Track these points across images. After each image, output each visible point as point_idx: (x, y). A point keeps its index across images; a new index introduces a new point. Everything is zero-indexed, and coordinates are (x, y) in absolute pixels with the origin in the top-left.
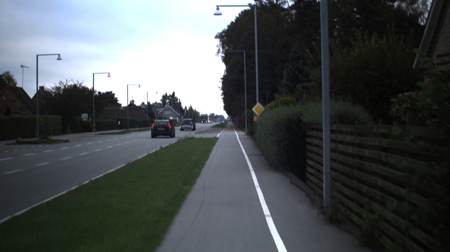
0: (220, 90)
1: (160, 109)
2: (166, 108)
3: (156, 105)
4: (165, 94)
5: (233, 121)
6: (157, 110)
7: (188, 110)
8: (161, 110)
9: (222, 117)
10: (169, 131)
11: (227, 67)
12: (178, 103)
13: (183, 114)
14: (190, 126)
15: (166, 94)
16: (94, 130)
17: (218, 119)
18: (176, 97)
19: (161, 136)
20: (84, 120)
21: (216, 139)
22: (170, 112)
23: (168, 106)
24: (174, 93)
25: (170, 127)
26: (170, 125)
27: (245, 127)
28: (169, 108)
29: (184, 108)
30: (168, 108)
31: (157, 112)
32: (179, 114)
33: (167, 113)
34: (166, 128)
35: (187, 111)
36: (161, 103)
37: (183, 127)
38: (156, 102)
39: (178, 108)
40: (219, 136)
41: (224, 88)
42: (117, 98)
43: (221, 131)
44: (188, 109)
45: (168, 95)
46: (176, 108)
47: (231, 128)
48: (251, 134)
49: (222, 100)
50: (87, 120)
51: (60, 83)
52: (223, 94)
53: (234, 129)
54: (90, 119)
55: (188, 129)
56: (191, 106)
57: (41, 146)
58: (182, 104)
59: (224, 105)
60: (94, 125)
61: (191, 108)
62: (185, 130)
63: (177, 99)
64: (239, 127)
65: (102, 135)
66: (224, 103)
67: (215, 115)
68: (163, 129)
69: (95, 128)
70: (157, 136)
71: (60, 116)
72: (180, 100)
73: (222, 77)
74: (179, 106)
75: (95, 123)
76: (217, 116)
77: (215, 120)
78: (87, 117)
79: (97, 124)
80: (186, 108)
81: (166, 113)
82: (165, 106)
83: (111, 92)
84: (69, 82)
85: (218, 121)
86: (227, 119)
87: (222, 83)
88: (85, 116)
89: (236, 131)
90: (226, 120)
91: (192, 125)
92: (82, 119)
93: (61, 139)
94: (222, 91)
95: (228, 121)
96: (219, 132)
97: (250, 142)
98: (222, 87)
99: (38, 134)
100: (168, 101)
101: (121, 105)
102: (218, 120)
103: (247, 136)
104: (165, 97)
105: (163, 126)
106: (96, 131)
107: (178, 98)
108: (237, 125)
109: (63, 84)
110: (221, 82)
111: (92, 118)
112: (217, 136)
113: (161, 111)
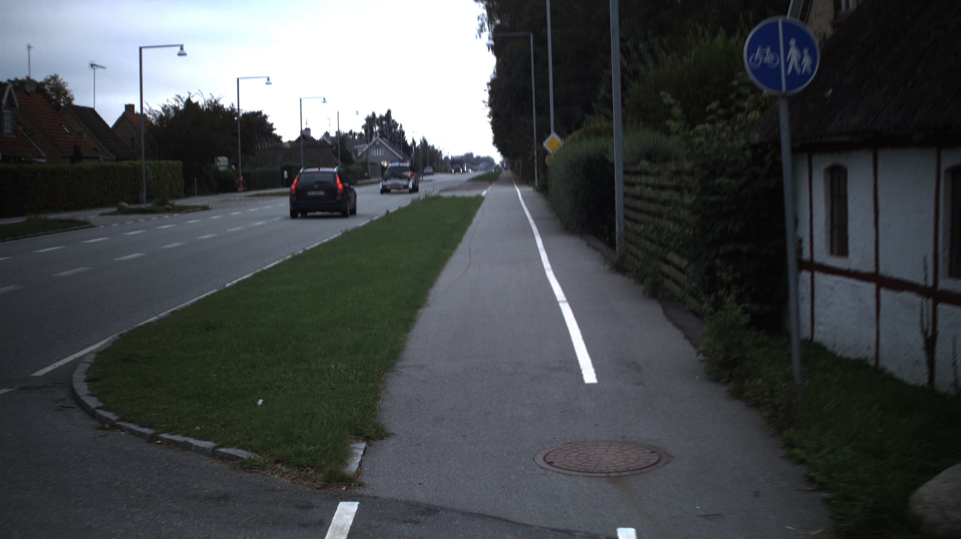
0: (486, 105)
1: (362, 146)
2: (375, 143)
3: (351, 137)
4: (370, 114)
5: (512, 168)
6: (355, 147)
7: (418, 147)
8: (363, 148)
9: (489, 161)
10: (339, 198)
11: (499, 60)
12: (398, 132)
13: (409, 156)
14: (404, 182)
15: (374, 114)
16: (241, 188)
17: (482, 165)
18: (393, 121)
19: (318, 213)
20: (222, 169)
21: (479, 200)
22: (382, 151)
23: (377, 140)
24: (389, 112)
25: (340, 186)
26: (342, 182)
27: (534, 178)
28: (380, 143)
29: (409, 142)
30: (378, 143)
31: (356, 152)
32: (400, 154)
33: (376, 153)
34: (331, 190)
35: (417, 149)
36: (363, 132)
37: (388, 185)
38: (351, 132)
39: (399, 143)
40: (486, 194)
41: (492, 104)
42: (272, 124)
43: (489, 187)
44: (418, 143)
45: (377, 116)
46: (394, 143)
47: (509, 182)
48: (543, 189)
49: (489, 127)
50: (226, 168)
51: (178, 98)
52: (490, 115)
53: (514, 183)
54: (233, 167)
55: (401, 190)
56: (423, 137)
57: (154, 217)
58: (405, 135)
59: (493, 135)
60: (241, 178)
61: (424, 143)
62: (392, 191)
63: (396, 125)
64: (524, 178)
65: (257, 198)
66: (494, 132)
67: (475, 156)
68: (322, 193)
69: (244, 185)
70: (309, 214)
71: (180, 163)
72: (401, 126)
73: (489, 80)
74: (400, 138)
75: (242, 174)
76: (478, 158)
77: (475, 167)
78: (227, 164)
79: (246, 176)
80: (414, 142)
81: (374, 153)
82: (371, 140)
83: (260, 113)
84: (195, 97)
85: (481, 170)
86: (500, 166)
87: (490, 92)
88: (222, 162)
89: (517, 186)
90: (498, 166)
91: (409, 180)
92: (218, 167)
93: (193, 204)
94: (488, 110)
95: (501, 169)
96: (485, 188)
97: (540, 201)
98: (490, 100)
99: (144, 195)
100: (377, 128)
101: (280, 137)
102: (481, 168)
103: (536, 194)
104: (371, 121)
105: (321, 185)
106: (245, 191)
107: (398, 122)
108: (521, 173)
109: (182, 100)
110: (487, 91)
111: (236, 166)
112: (482, 193)
113: (364, 150)
